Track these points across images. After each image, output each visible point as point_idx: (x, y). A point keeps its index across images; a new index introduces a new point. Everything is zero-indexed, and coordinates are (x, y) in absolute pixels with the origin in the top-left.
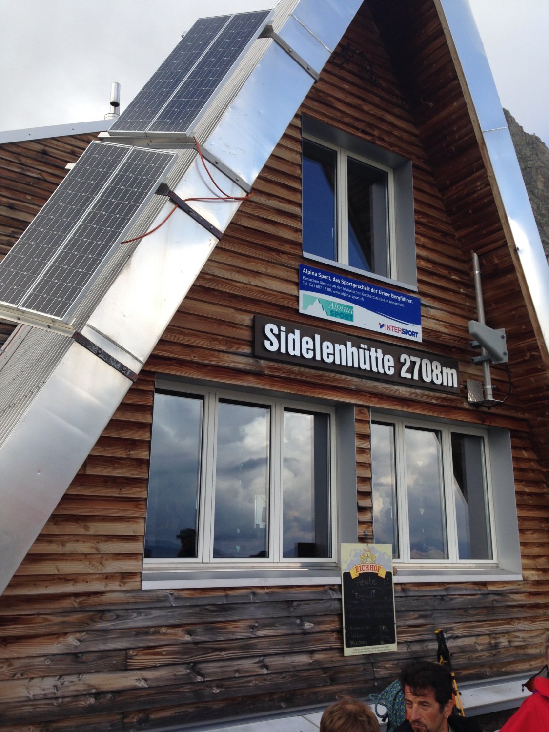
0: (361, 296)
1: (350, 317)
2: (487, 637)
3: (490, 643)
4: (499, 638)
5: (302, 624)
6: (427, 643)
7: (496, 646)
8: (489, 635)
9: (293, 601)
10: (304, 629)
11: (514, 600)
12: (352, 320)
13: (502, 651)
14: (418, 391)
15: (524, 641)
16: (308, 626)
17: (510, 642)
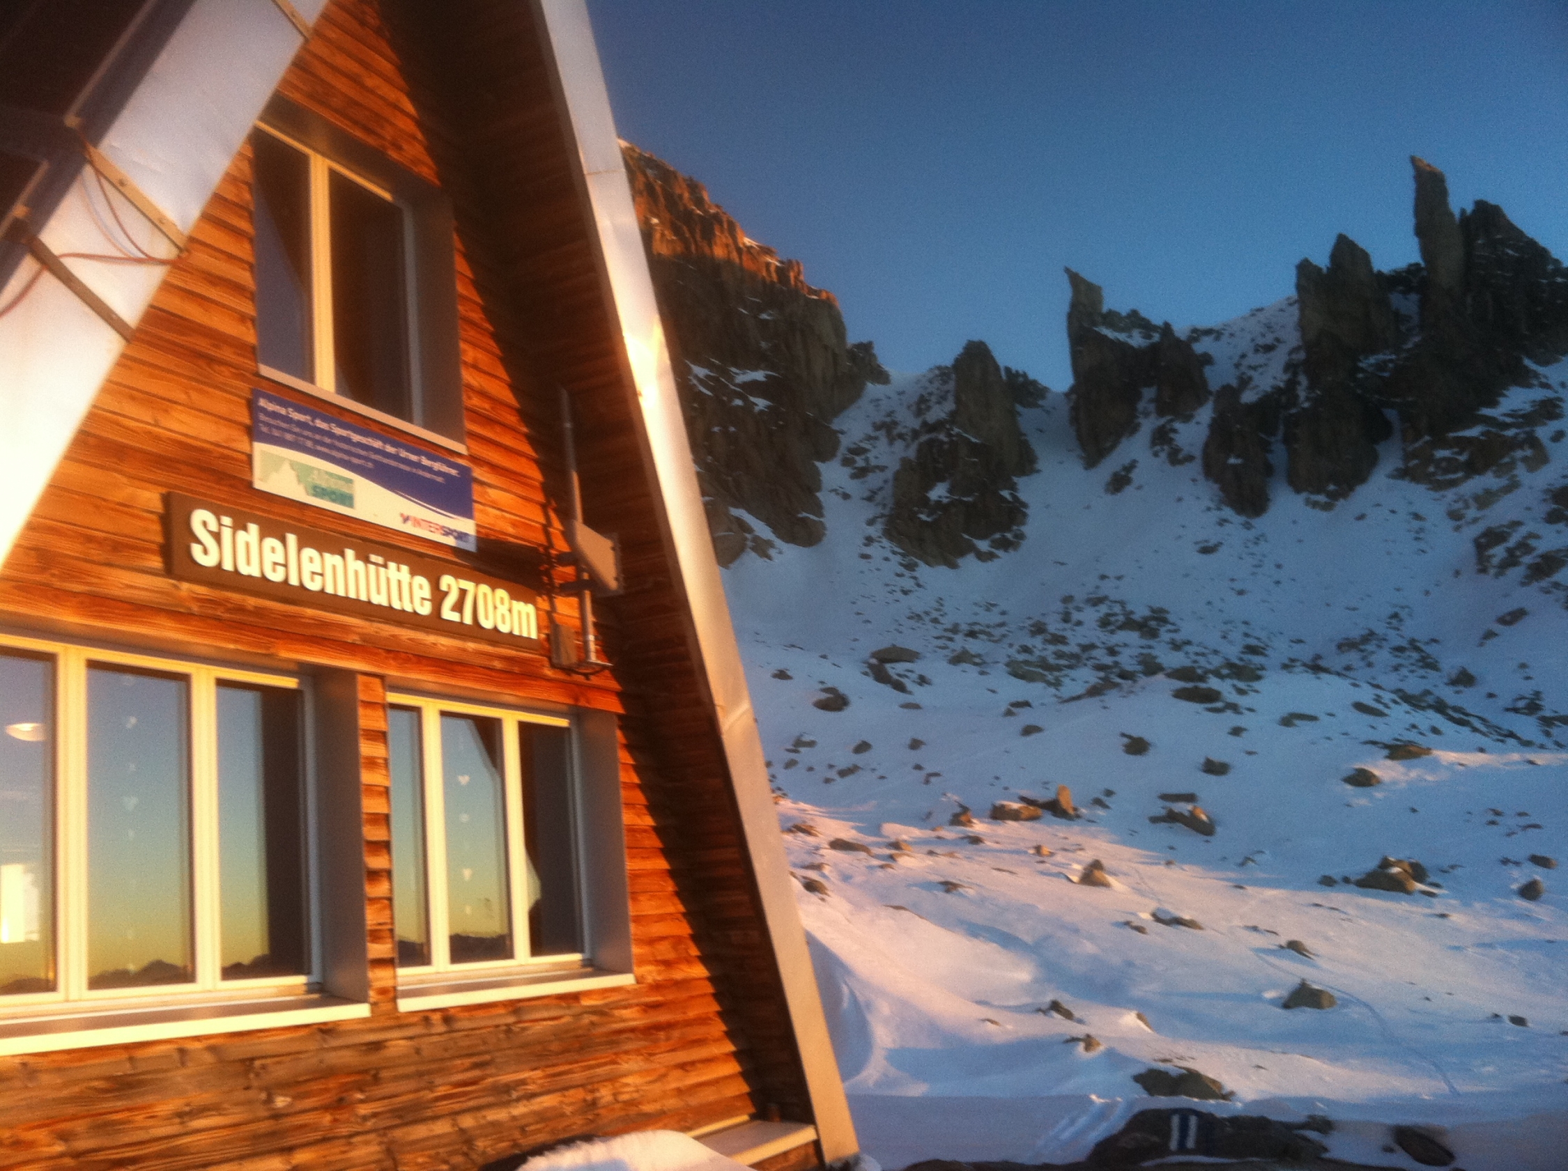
0: (366, 459)
1: (347, 500)
2: (581, 1090)
3: (585, 1100)
4: (598, 1090)
5: (269, 1100)
6: (484, 1113)
7: (594, 1104)
8: (582, 1086)
9: (252, 1059)
10: (274, 1109)
11: (624, 1020)
12: (351, 505)
13: (602, 1112)
14: (471, 646)
15: (637, 1091)
16: (281, 1102)
17: (615, 1095)
